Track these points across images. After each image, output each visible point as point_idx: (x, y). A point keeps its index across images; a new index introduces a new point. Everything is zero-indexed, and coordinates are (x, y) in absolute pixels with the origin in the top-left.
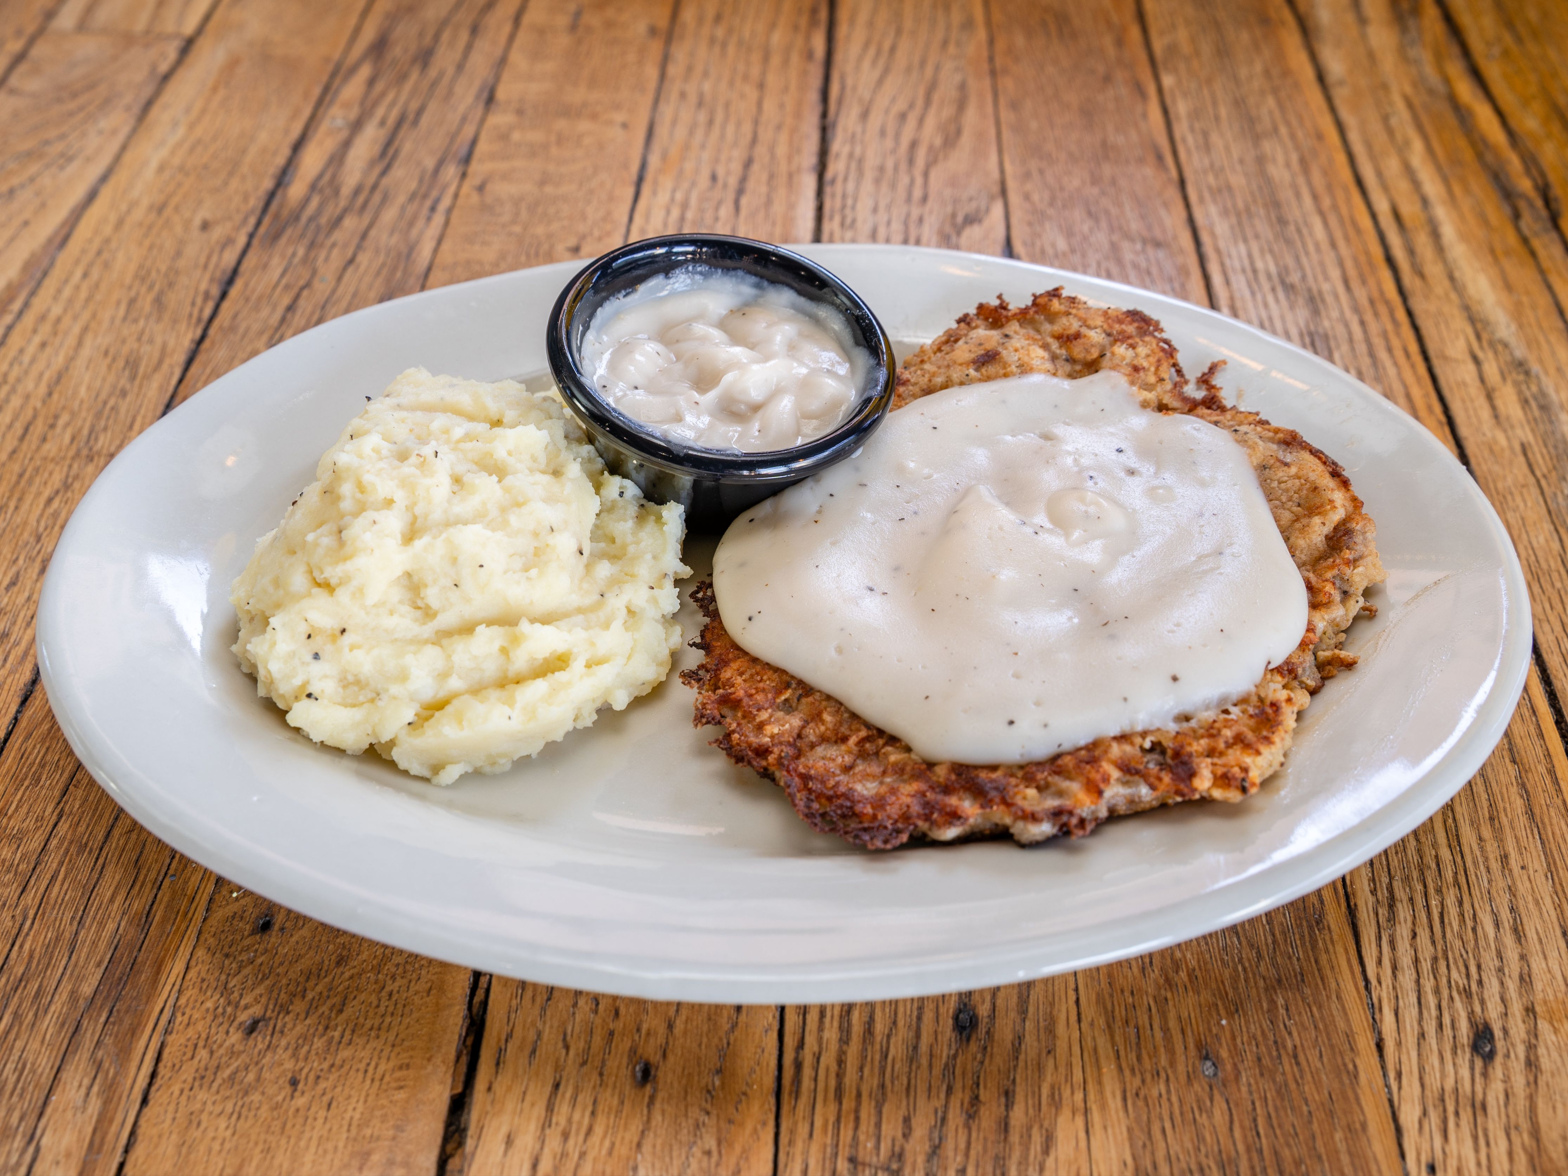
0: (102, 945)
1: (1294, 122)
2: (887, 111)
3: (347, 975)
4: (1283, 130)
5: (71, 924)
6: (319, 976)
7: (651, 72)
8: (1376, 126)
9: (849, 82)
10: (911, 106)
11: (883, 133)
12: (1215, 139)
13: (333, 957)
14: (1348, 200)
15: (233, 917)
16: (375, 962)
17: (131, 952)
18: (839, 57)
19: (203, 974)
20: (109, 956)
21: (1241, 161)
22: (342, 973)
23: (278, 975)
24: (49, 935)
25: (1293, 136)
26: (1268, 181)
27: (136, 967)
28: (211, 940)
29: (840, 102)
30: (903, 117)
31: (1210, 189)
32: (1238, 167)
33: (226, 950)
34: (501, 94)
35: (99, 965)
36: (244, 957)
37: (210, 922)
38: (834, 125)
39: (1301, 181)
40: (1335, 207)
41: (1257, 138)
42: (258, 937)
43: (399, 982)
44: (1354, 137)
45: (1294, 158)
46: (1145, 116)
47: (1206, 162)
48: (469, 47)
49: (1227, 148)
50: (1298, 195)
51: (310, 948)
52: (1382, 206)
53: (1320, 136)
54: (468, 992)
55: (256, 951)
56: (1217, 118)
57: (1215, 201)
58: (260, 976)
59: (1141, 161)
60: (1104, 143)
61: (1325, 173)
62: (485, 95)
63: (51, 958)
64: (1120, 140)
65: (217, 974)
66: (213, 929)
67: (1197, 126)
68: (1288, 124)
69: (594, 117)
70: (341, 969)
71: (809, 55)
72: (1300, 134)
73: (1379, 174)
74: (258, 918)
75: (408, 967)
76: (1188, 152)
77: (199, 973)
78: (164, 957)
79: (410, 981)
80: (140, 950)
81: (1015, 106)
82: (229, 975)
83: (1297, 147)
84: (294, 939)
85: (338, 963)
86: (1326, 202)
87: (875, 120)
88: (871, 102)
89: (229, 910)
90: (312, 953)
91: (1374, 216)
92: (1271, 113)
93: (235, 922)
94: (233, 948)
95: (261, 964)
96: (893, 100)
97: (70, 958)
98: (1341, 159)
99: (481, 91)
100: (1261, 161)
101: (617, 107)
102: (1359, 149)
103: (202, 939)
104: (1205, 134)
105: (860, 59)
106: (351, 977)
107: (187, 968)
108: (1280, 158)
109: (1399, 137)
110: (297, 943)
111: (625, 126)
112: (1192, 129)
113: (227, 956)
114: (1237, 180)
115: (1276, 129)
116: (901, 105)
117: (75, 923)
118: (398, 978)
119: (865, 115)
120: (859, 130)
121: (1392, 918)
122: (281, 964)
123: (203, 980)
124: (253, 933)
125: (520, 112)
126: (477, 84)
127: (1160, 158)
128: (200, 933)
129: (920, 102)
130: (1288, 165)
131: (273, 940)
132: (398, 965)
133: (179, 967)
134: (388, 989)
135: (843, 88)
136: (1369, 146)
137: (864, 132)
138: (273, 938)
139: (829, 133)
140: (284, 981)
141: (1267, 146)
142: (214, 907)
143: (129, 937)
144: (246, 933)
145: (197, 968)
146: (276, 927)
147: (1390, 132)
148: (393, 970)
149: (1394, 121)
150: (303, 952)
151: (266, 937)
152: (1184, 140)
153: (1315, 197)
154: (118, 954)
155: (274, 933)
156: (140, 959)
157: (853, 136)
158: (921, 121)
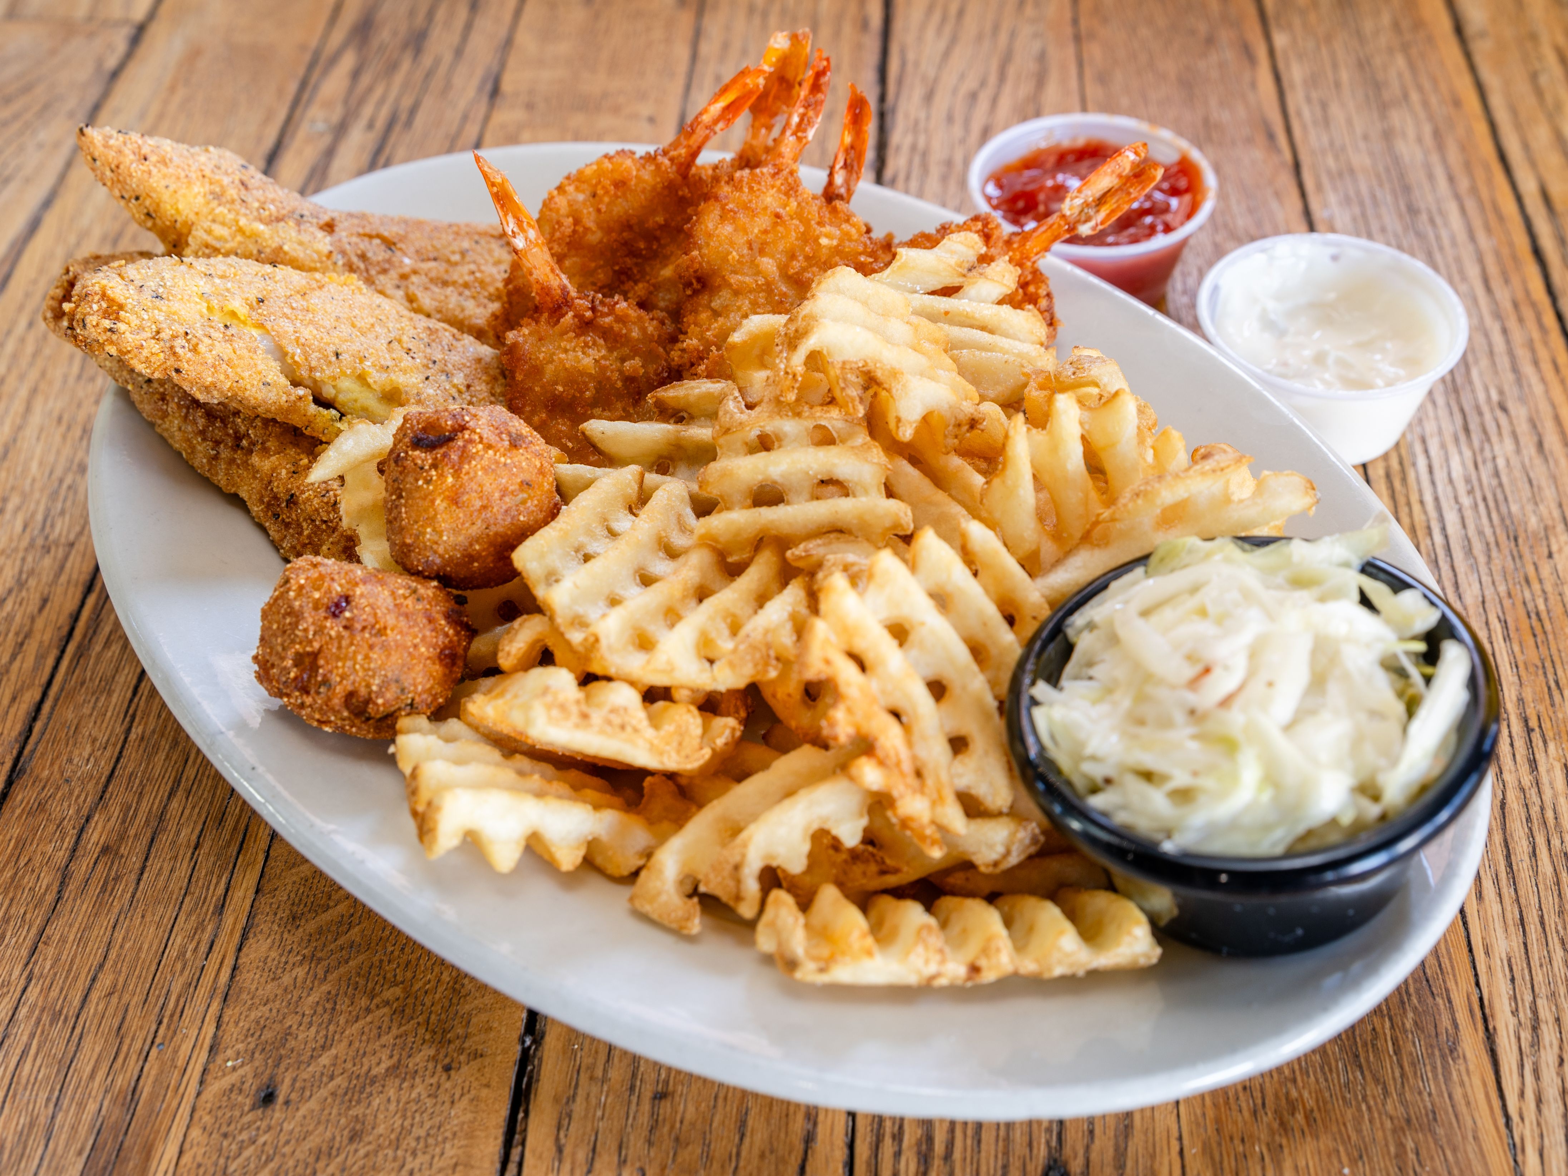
0: (83, 1130)
1: (1427, 85)
2: (955, 91)
3: (362, 1152)
4: (1415, 97)
5: (46, 1106)
6: (330, 1155)
7: (682, 52)
8: (1523, 88)
9: (911, 56)
10: (983, 83)
11: (950, 119)
12: (1335, 110)
13: (346, 1133)
14: (1490, 181)
15: (231, 1090)
16: (393, 1136)
17: (116, 1137)
18: (898, 25)
19: (199, 1159)
20: (91, 1142)
21: (1366, 137)
22: (356, 1151)
23: (284, 1155)
24: (22, 1121)
25: (1425, 104)
26: (1397, 160)
27: (122, 1154)
28: (207, 1119)
29: (900, 82)
30: (973, 96)
31: (1329, 172)
32: (1362, 145)
33: (224, 1129)
34: (508, 85)
35: (80, 1153)
36: (244, 1136)
37: (203, 1097)
38: (894, 110)
39: (1435, 158)
40: (1474, 190)
41: (1384, 108)
42: (260, 1112)
43: (421, 1158)
44: (1497, 101)
45: (1427, 129)
46: (1253, 85)
47: (1325, 139)
48: (468, 27)
49: (1349, 122)
50: (1431, 177)
51: (319, 1123)
52: (1529, 186)
53: (1457, 103)
54: (498, 1166)
55: (258, 1129)
56: (1338, 85)
57: (1335, 189)
58: (264, 1158)
59: (1249, 141)
60: (1206, 121)
61: (1463, 148)
62: (489, 87)
63: (25, 1148)
64: (1225, 116)
65: (214, 1158)
66: (209, 1105)
67: (1314, 95)
68: (1420, 89)
69: (616, 110)
70: (354, 1146)
71: (864, 25)
72: (1433, 100)
73: (1526, 146)
74: (258, 1090)
75: (431, 1141)
76: (1304, 128)
77: (194, 1157)
78: (155, 1139)
79: (433, 1157)
80: (126, 1133)
81: (1103, 79)
82: (228, 1158)
83: (1431, 118)
84: (300, 1113)
85: (351, 1139)
86: (1464, 184)
87: (942, 102)
88: (936, 80)
89: (226, 1082)
90: (321, 1128)
91: (1519, 199)
92: (1400, 75)
93: (233, 1096)
94: (232, 1127)
95: (265, 1144)
96: (962, 77)
97: (47, 1146)
98: (1481, 129)
99: (483, 82)
100: (1388, 135)
101: (642, 96)
102: (1502, 116)
103: (196, 1116)
104: (1324, 106)
105: (923, 27)
106: (367, 1155)
107: (181, 1153)
108: (1411, 132)
109: (1549, 98)
110: (304, 1117)
111: (651, 120)
112: (1309, 100)
113: (225, 1136)
114: (1360, 159)
115: (1406, 96)
116: (970, 84)
117: (51, 1106)
118: (419, 1153)
119: (929, 97)
120: (922, 115)
121: (1536, 1042)
122: (287, 1142)
123: (199, 1166)
124: (253, 1108)
125: (530, 107)
126: (479, 73)
127: (1271, 137)
128: (193, 1110)
129: (993, 79)
130: (1420, 140)
131: (277, 1115)
132: (418, 1139)
133: (171, 1150)
134: (408, 1167)
135: (903, 64)
136: (1514, 111)
137: (928, 118)
138: (277, 1112)
139: (888, 119)
140: (291, 1163)
141: (1398, 117)
142: (209, 1078)
143: (113, 1118)
144: (246, 1108)
145: (192, 1152)
146: (281, 1099)
147: (1539, 93)
148: (413, 1144)
149: (1543, 80)
150: (311, 1128)
151: (269, 1112)
152: (1299, 114)
153: (1451, 179)
154: (101, 1139)
155: (278, 1107)
156: (126, 1144)
157: (916, 123)
158: (994, 102)
